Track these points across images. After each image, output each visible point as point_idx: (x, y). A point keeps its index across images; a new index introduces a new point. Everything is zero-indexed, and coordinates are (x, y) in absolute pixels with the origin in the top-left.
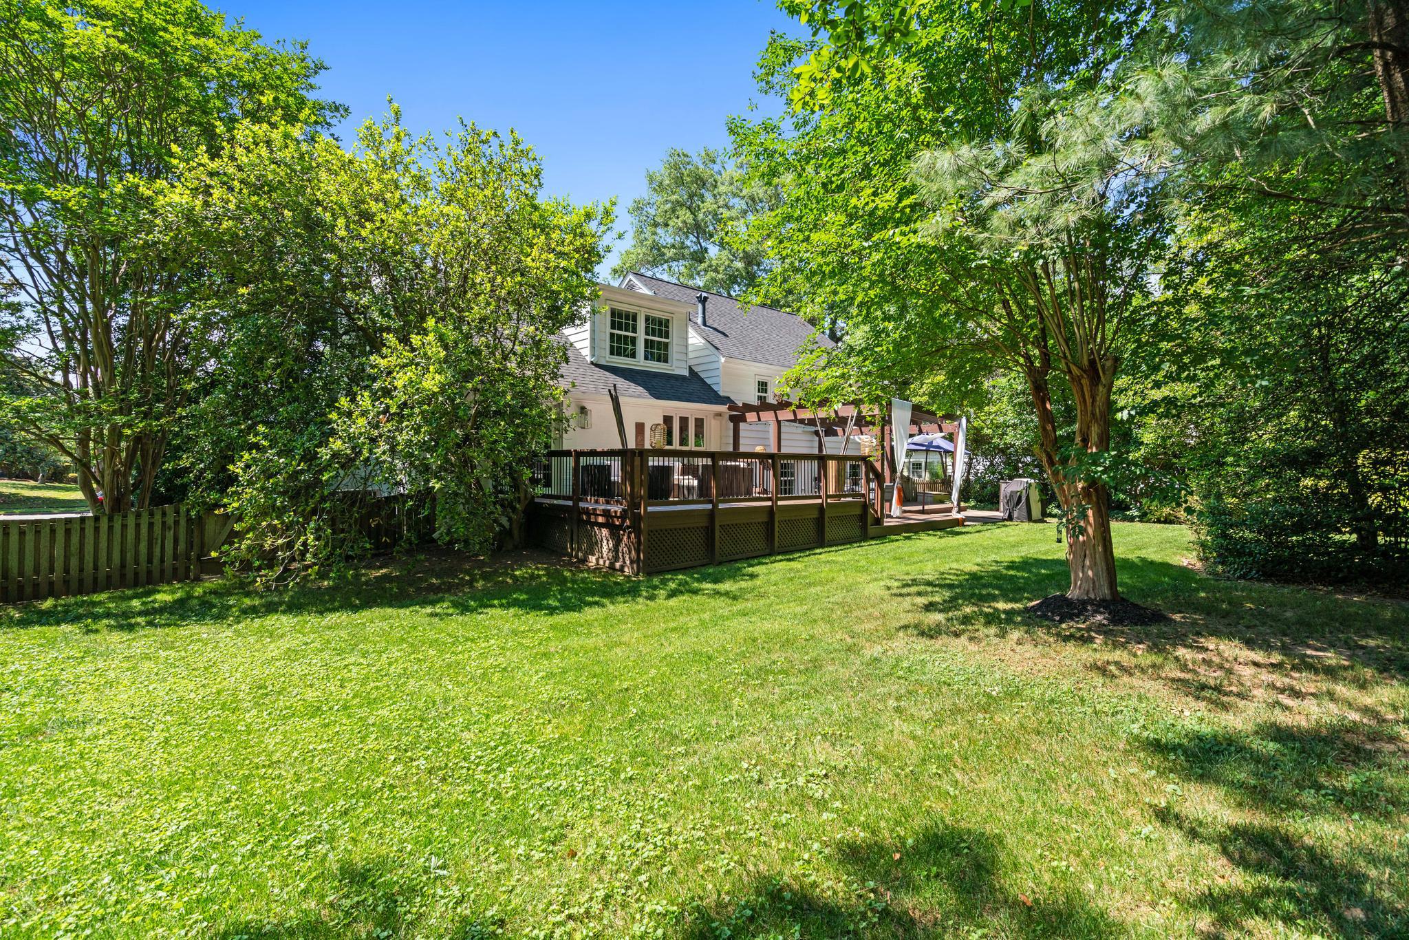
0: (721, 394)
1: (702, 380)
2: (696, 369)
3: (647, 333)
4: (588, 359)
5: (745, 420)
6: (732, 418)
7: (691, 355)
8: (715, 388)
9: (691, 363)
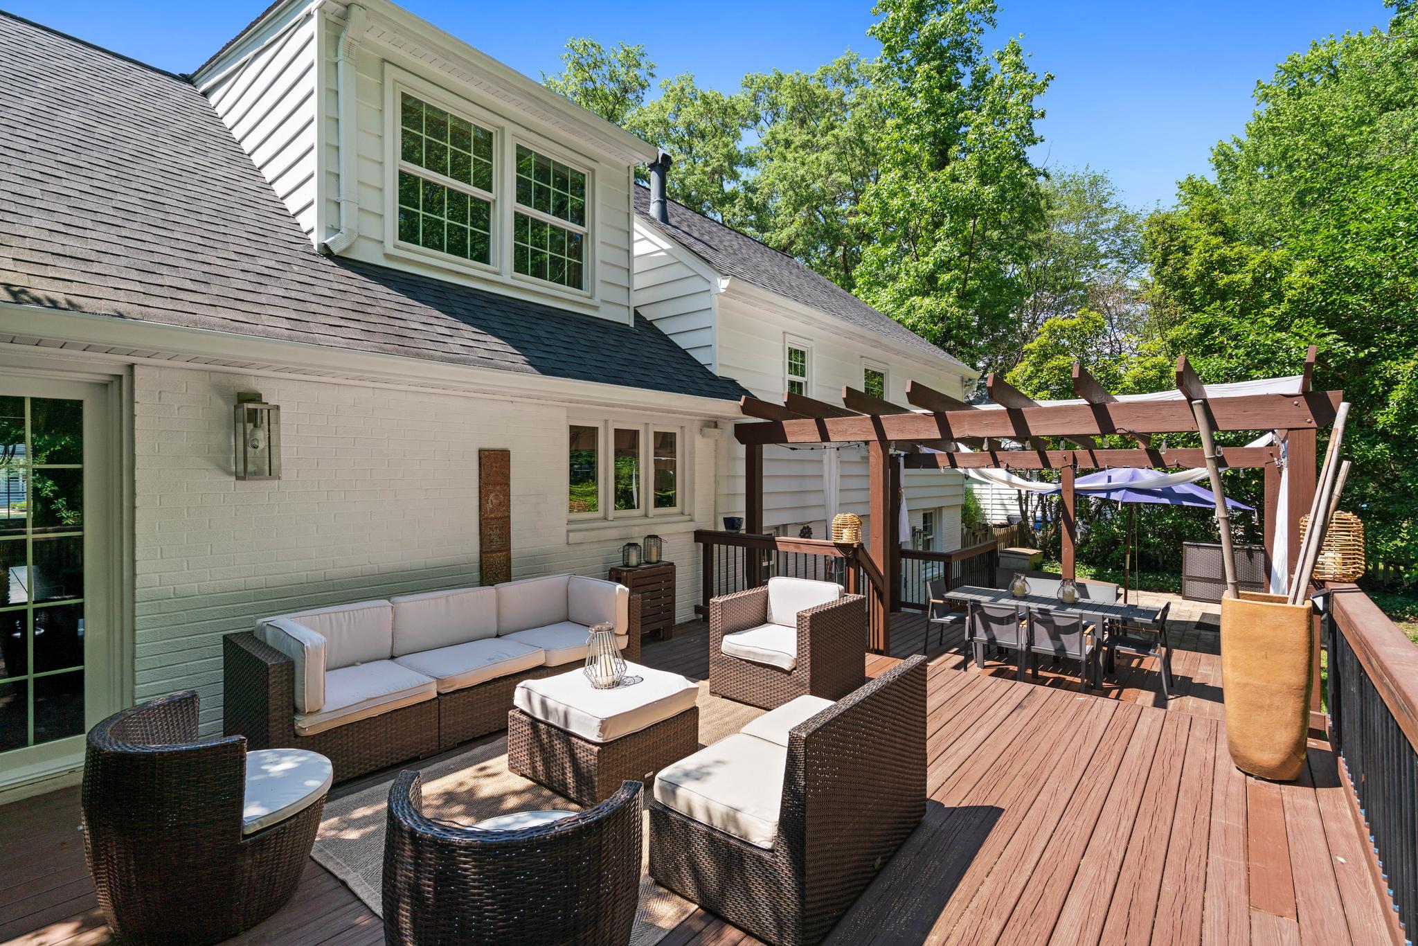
0: (718, 372)
1: (665, 338)
2: (648, 314)
3: (523, 197)
4: (315, 239)
5: (780, 438)
6: (742, 432)
7: (638, 282)
8: (701, 357)
9: (637, 300)
